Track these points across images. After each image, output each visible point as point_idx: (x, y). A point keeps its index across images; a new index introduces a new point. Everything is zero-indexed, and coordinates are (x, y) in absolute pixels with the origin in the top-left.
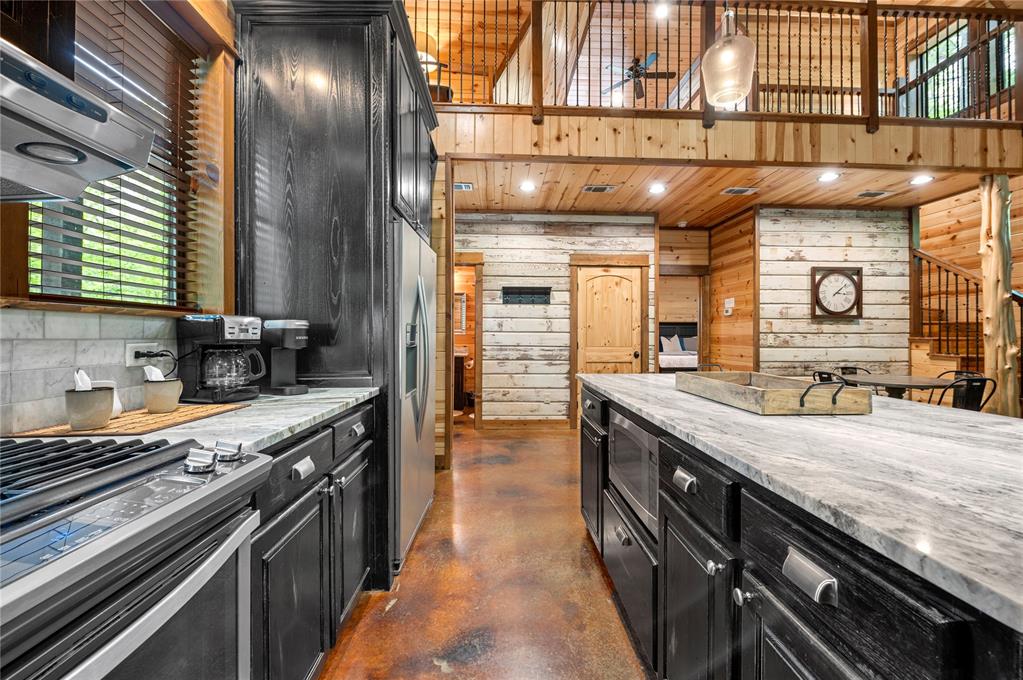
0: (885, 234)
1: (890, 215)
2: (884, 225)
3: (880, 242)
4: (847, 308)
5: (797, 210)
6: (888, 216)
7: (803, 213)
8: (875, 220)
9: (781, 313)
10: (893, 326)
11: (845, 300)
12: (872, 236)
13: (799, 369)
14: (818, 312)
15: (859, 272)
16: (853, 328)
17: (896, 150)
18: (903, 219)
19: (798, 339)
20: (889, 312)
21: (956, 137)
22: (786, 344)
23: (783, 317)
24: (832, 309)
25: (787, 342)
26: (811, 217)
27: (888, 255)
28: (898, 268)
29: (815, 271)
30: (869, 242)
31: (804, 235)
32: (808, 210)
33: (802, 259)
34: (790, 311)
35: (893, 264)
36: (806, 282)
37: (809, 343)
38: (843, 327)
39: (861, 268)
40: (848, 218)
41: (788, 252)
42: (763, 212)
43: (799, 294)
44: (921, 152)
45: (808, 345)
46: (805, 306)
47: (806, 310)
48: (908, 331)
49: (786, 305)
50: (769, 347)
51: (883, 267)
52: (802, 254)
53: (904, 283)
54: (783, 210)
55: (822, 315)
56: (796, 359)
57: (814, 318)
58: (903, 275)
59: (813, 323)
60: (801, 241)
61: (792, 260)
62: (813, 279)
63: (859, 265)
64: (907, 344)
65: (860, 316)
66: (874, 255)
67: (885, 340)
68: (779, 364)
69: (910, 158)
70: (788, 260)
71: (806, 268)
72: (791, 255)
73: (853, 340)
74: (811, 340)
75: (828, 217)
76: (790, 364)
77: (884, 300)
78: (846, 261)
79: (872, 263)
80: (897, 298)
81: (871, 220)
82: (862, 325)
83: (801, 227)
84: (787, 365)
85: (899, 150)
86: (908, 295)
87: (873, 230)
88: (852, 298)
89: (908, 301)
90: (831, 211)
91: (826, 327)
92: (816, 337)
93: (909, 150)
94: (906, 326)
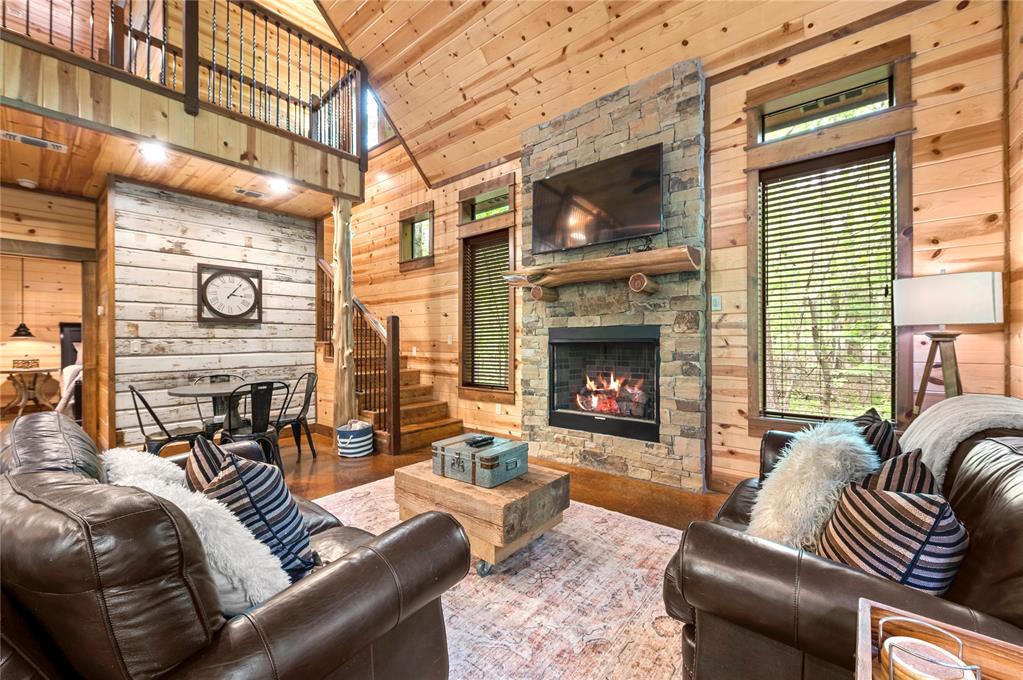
0: (290, 240)
1: (297, 223)
2: (289, 231)
3: (285, 247)
4: (244, 311)
5: (177, 195)
6: (294, 224)
7: (186, 200)
8: (280, 224)
9: (153, 314)
10: (299, 331)
11: (243, 303)
12: (276, 240)
13: (181, 380)
14: (207, 314)
15: (258, 274)
16: (254, 332)
17: (226, 144)
18: (310, 229)
19: (179, 345)
20: (294, 317)
21: (297, 151)
22: (160, 351)
23: (154, 318)
24: (225, 312)
25: (163, 349)
26: (198, 206)
27: (293, 261)
28: (303, 276)
29: (202, 268)
30: (273, 246)
31: (187, 225)
32: (194, 199)
33: (184, 253)
34: (166, 312)
35: (298, 271)
36: (191, 280)
37: (194, 348)
38: (241, 332)
39: (261, 271)
40: (247, 216)
41: (165, 241)
42: (123, 186)
43: (182, 293)
44: (258, 155)
45: (194, 352)
46: (191, 307)
47: (191, 311)
48: (314, 335)
49: (161, 305)
50: (133, 355)
51: (289, 273)
52: (185, 247)
53: (311, 290)
54: (156, 191)
55: (210, 318)
56: (176, 369)
57: (201, 321)
58: (310, 283)
59: (200, 327)
60: (184, 232)
61: (170, 251)
62: (199, 278)
63: (260, 268)
64: (313, 348)
65: (260, 321)
66: (278, 260)
67: (291, 345)
68: (151, 376)
69: (244, 157)
70: (163, 251)
71: (192, 263)
72: (168, 246)
73: (253, 345)
74: (197, 346)
75: (222, 211)
76: (166, 375)
77: (289, 306)
78: (244, 262)
79: (276, 268)
80: (304, 304)
81: (275, 223)
82: (264, 330)
83: (184, 216)
84: (162, 376)
85: (230, 145)
86: (314, 302)
87: (278, 234)
88: (251, 301)
89: (314, 308)
90: (227, 205)
91: (219, 332)
92: (205, 342)
93: (244, 149)
94: (312, 331)
